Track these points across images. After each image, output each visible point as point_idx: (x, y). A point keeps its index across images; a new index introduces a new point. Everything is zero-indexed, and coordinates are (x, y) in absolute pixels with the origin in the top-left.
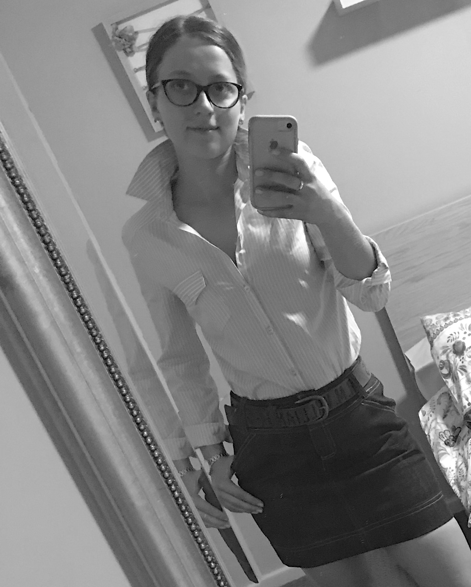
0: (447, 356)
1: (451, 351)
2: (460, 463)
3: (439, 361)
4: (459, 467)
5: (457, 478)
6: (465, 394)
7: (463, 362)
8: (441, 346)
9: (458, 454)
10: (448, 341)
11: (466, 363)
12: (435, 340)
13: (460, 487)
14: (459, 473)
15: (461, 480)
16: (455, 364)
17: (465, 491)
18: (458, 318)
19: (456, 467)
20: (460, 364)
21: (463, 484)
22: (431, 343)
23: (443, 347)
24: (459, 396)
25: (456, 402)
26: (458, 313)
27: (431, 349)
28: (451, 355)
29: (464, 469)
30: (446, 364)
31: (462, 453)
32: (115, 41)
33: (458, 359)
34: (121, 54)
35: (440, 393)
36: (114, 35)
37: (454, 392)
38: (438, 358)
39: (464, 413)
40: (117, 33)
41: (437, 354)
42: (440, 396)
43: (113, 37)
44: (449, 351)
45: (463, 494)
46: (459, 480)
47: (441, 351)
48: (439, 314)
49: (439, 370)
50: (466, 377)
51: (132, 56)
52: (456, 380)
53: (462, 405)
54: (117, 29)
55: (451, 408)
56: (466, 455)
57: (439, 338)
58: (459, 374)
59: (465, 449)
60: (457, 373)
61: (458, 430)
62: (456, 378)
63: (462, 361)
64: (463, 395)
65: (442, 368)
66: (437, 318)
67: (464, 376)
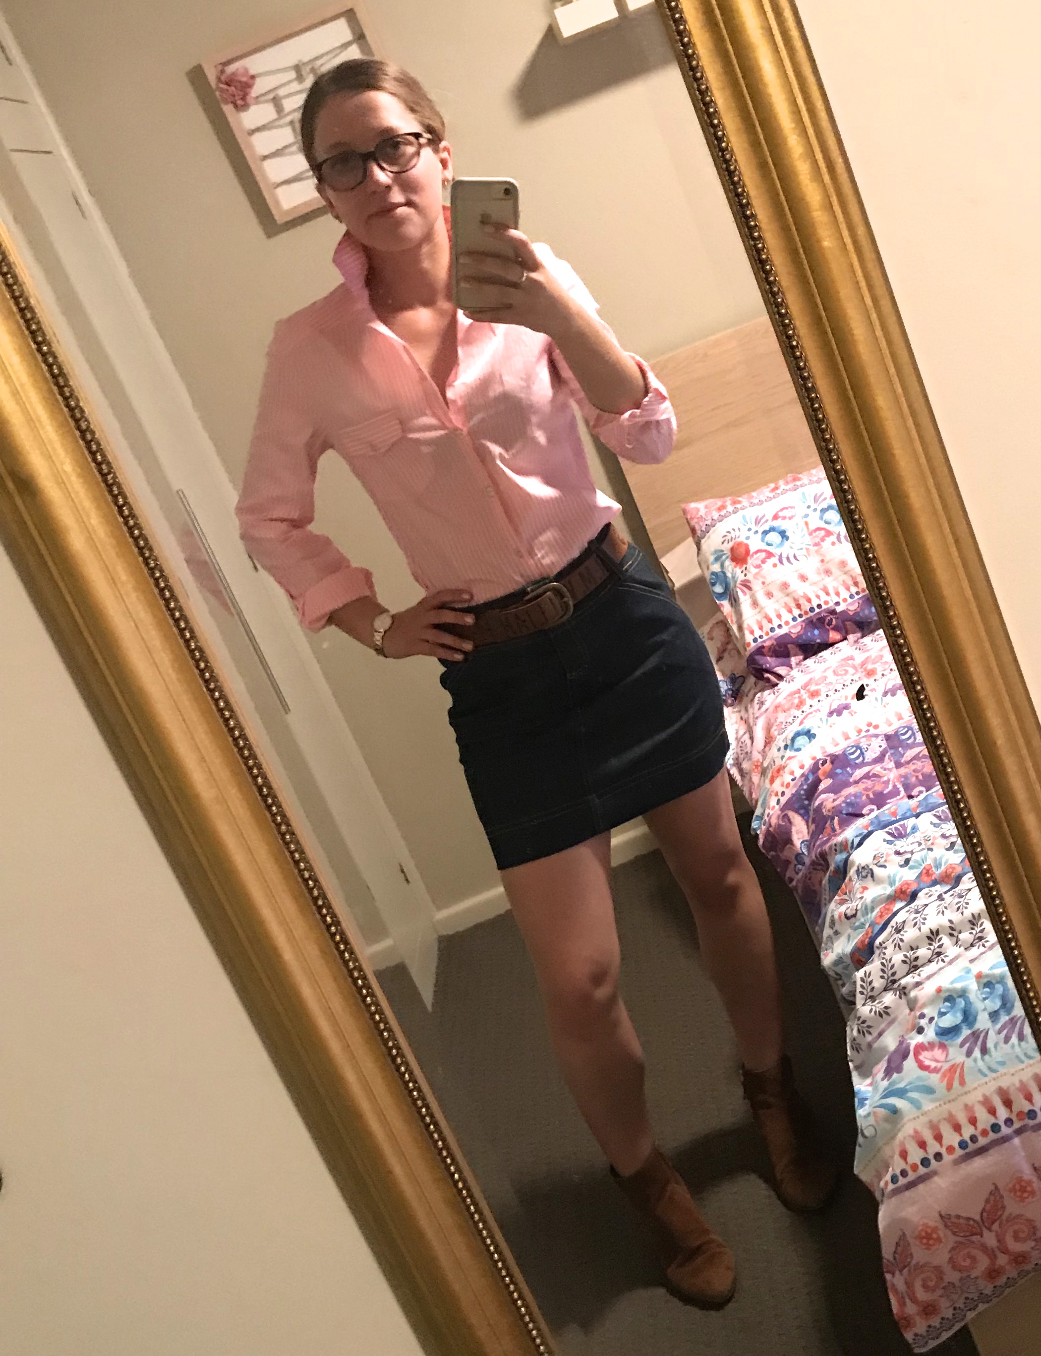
0: (722, 566)
1: (727, 557)
2: (741, 732)
3: (710, 572)
4: (741, 738)
5: (736, 756)
6: (748, 625)
7: (745, 575)
8: (713, 550)
9: (739, 718)
10: (723, 543)
11: (750, 577)
12: (703, 541)
13: (741, 771)
14: (739, 749)
15: (744, 760)
16: (733, 577)
17: (748, 777)
18: (739, 506)
19: (736, 738)
20: (741, 577)
21: (746, 765)
22: (698, 545)
23: (716, 551)
24: (740, 628)
25: (736, 638)
26: (740, 499)
27: (698, 554)
28: (728, 563)
29: (748, 742)
30: (721, 577)
31: (745, 716)
32: (222, 90)
33: (738, 570)
34: (228, 109)
35: (713, 621)
36: (219, 80)
37: (732, 621)
38: (708, 568)
39: (748, 654)
40: (223, 78)
41: (706, 561)
42: (712, 629)
43: (217, 85)
44: (724, 557)
45: (746, 781)
46: (740, 760)
47: (712, 558)
48: (712, 500)
49: (710, 586)
50: (751, 597)
51: (244, 111)
52: (735, 602)
53: (745, 643)
54: (222, 72)
55: (730, 647)
56: (751, 721)
57: (709, 537)
58: (740, 593)
59: (750, 711)
60: (737, 592)
61: (741, 679)
62: (735, 600)
63: (744, 572)
64: (745, 626)
65: (714, 584)
66: (706, 507)
67: (748, 597)
